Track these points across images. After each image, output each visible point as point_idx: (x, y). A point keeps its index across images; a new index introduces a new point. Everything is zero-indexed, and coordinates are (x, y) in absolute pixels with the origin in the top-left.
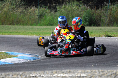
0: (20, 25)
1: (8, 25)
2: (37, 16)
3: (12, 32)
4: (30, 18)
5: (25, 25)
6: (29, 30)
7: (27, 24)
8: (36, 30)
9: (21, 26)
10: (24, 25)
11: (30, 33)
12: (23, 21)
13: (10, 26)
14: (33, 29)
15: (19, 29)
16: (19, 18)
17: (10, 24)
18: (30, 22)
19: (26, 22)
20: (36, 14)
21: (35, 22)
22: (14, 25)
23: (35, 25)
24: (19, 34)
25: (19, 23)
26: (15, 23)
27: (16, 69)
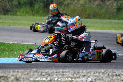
0: (97, 18)
1: (84, 18)
2: (115, 9)
3: (89, 27)
4: (107, 12)
5: (102, 19)
6: (107, 24)
7: (105, 18)
8: (115, 24)
9: (98, 20)
10: (100, 19)
11: (108, 27)
12: (100, 15)
13: (87, 20)
14: (110, 23)
15: (96, 23)
16: (95, 12)
17: (86, 18)
18: (107, 16)
19: (103, 16)
20: (114, 8)
21: (113, 16)
22: (90, 18)
23: (113, 19)
24: (97, 28)
25: (95, 17)
26: (91, 17)
27: (96, 66)
